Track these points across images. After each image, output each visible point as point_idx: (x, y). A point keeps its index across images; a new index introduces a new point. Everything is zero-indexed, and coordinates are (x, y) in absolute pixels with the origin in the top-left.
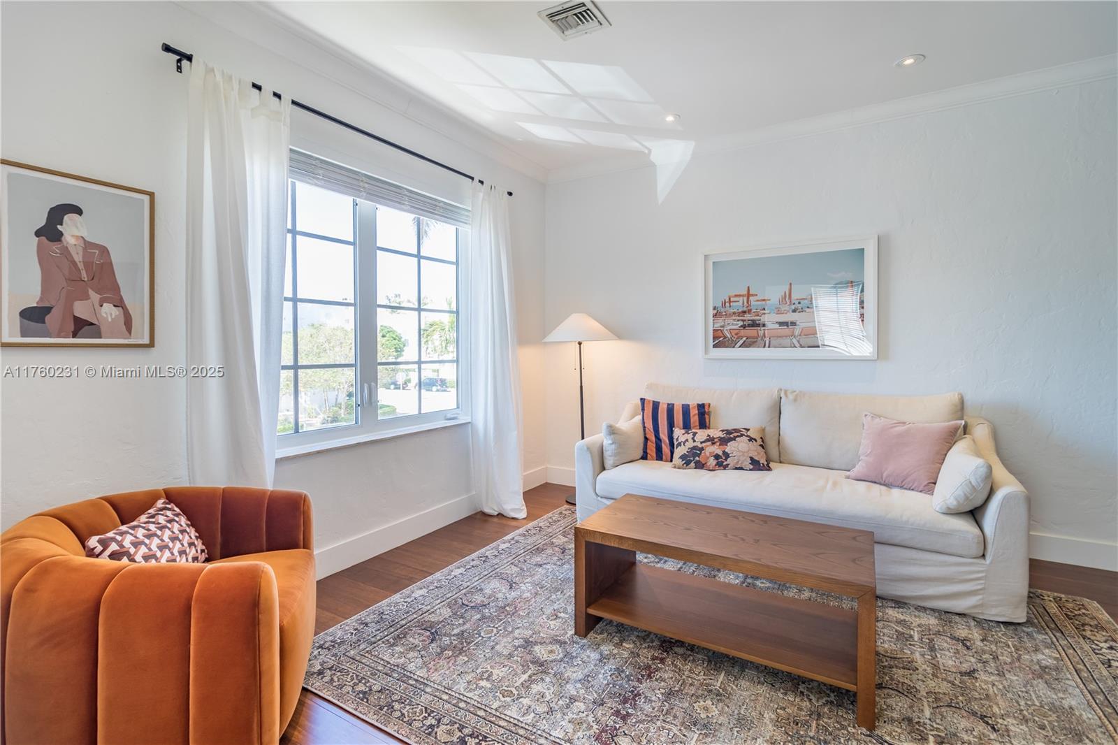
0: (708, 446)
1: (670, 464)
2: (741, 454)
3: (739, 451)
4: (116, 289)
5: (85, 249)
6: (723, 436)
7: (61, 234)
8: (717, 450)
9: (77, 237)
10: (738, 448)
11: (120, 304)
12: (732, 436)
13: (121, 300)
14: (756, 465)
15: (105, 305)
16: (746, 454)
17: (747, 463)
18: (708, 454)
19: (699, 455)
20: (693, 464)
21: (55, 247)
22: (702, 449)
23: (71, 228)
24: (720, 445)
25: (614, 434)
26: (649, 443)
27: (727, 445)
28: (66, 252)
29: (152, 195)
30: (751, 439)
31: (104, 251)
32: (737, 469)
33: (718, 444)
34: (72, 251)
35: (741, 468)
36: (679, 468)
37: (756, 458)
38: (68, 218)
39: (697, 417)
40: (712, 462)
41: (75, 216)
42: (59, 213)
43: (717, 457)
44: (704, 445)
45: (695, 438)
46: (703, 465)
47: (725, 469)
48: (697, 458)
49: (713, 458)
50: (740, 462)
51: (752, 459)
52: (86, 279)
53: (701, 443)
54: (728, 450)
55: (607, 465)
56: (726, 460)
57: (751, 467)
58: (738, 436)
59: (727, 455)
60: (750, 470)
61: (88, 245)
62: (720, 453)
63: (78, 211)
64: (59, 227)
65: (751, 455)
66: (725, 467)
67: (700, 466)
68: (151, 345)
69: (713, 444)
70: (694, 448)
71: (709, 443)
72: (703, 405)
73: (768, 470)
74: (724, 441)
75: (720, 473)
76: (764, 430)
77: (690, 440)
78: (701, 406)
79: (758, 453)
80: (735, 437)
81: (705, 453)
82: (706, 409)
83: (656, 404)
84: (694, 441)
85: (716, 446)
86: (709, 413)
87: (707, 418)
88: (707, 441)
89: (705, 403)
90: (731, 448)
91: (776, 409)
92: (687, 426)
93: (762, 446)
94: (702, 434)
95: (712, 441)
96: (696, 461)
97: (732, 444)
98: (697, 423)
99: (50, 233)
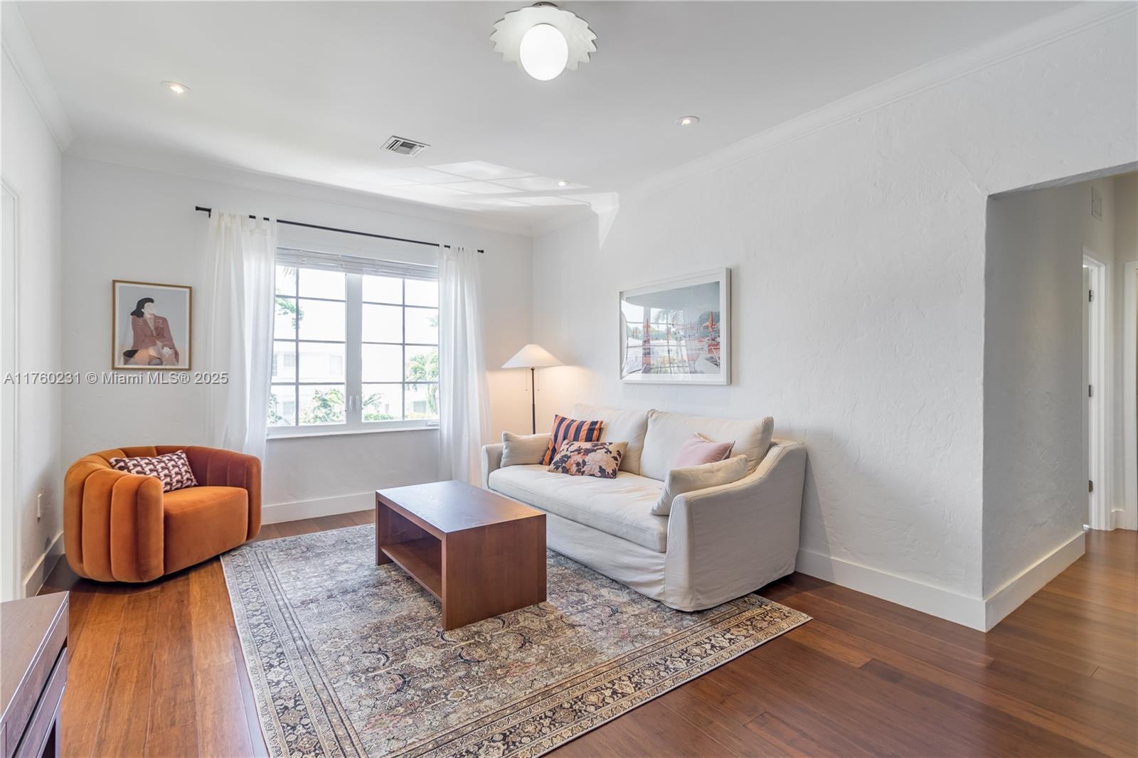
0: (573, 455)
1: (547, 468)
2: (593, 463)
3: (593, 461)
4: (171, 339)
5: (155, 320)
6: (587, 448)
7: (143, 313)
8: (579, 458)
9: (151, 314)
10: (597, 458)
11: (172, 347)
12: (593, 448)
13: (173, 345)
14: (603, 473)
15: (165, 348)
16: (597, 464)
17: (597, 471)
18: (572, 461)
19: (565, 462)
20: (560, 469)
21: (140, 320)
22: (569, 457)
23: (148, 310)
25: (507, 440)
26: (548, 451)
27: (587, 456)
28: (145, 322)
29: (190, 288)
30: (608, 451)
31: (164, 320)
32: (591, 475)
33: (582, 454)
34: (149, 321)
35: (593, 475)
36: (552, 472)
37: (603, 467)
38: (146, 305)
39: (586, 432)
40: (574, 468)
41: (150, 303)
42: (142, 303)
43: (578, 464)
44: (571, 454)
46: (568, 470)
47: (582, 475)
48: (564, 465)
49: (574, 465)
50: (592, 470)
51: (600, 467)
52: (155, 335)
53: (571, 452)
54: (587, 459)
55: (501, 464)
56: (583, 467)
57: (600, 474)
58: (600, 449)
59: (584, 463)
60: (599, 477)
61: (156, 318)
62: (580, 461)
63: (151, 301)
64: (143, 310)
65: (600, 465)
66: (583, 473)
67: (566, 471)
68: (190, 369)
69: (579, 453)
70: (565, 456)
71: (576, 453)
72: (597, 422)
73: (611, 478)
74: (587, 452)
75: (579, 478)
76: (626, 445)
77: (565, 450)
78: (594, 423)
79: (608, 464)
80: (597, 449)
81: (571, 460)
82: (597, 426)
83: (563, 419)
84: (567, 450)
85: (580, 456)
86: (601, 429)
87: (596, 433)
88: (576, 451)
89: (600, 420)
90: (589, 458)
91: (643, 428)
92: (576, 438)
93: (615, 458)
94: (576, 445)
95: (579, 451)
96: (563, 467)
97: (592, 454)
98: (584, 437)
99: (138, 313)
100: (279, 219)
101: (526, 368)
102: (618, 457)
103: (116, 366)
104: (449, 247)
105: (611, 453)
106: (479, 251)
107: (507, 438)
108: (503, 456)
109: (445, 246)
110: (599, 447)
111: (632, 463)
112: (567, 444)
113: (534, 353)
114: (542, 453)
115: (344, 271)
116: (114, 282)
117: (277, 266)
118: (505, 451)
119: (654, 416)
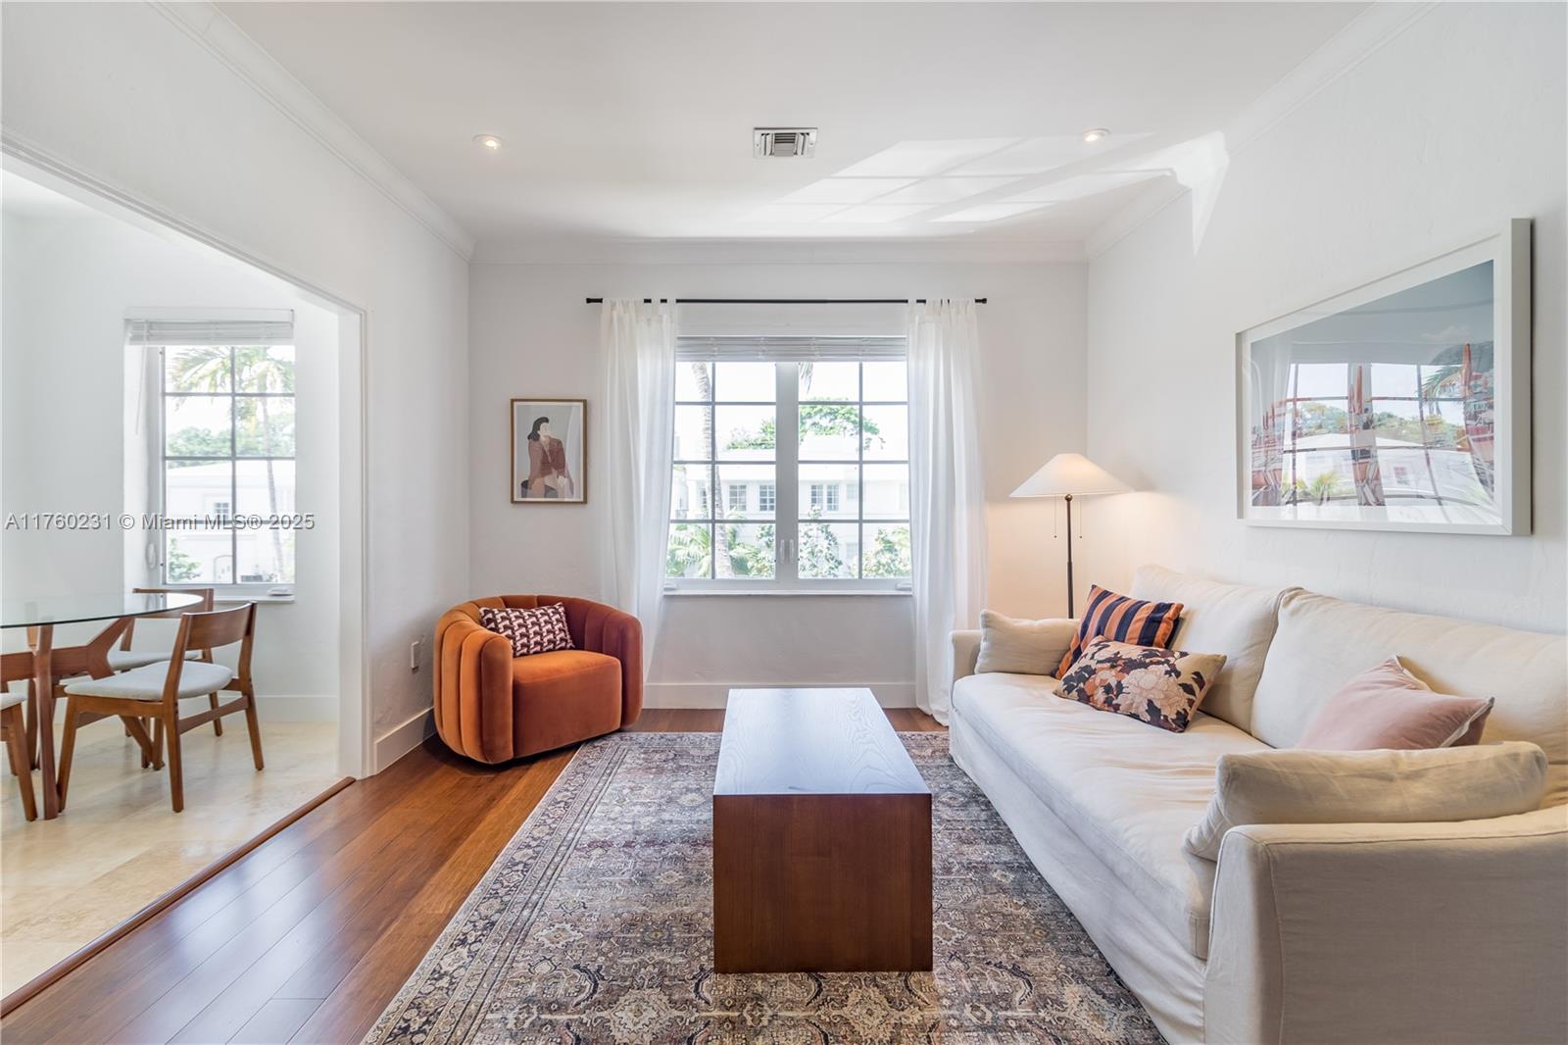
0: (1103, 669)
2: (1138, 691)
3: (1139, 686)
4: (566, 466)
5: (550, 443)
6: (1133, 658)
7: (539, 436)
8: (1110, 676)
9: (546, 437)
10: (1148, 682)
11: (567, 475)
12: (1148, 661)
13: (568, 473)
14: (1156, 717)
15: (560, 476)
16: (1144, 694)
17: (1143, 710)
18: (1097, 682)
19: (1084, 680)
20: (1074, 693)
21: (537, 444)
22: (1093, 672)
23: (545, 432)
24: (1120, 671)
27: (1128, 673)
29: (584, 402)
30: (1175, 671)
31: (559, 444)
32: (1132, 716)
33: (1119, 668)
34: (544, 445)
35: (1135, 716)
36: (1059, 695)
37: (1157, 704)
38: (542, 426)
39: (1142, 624)
40: (1100, 696)
41: (544, 424)
42: (537, 425)
43: (1108, 689)
44: (1099, 665)
45: (1096, 655)
46: (1089, 697)
47: (1116, 712)
48: (1081, 685)
49: (1102, 690)
50: (1134, 706)
51: (1150, 703)
52: (550, 461)
53: (1099, 662)
54: (1126, 680)
55: (976, 670)
56: (1117, 696)
57: (1148, 718)
58: (1159, 663)
59: (1120, 689)
60: (1148, 723)
61: (551, 440)
62: (1114, 684)
63: (546, 420)
64: (538, 432)
65: (1151, 697)
66: (1116, 708)
67: (1085, 698)
68: (585, 501)
69: (1113, 667)
70: (1087, 668)
71: (1109, 664)
72: (1169, 606)
73: (1171, 729)
74: (1131, 665)
75: (1106, 716)
76: (1219, 662)
77: (1089, 656)
78: (1163, 608)
79: (1167, 697)
80: (1152, 663)
81: (1097, 679)
82: (1170, 613)
83: (1106, 594)
84: (1092, 658)
85: (1113, 672)
86: (1177, 622)
87: (1163, 630)
88: (1108, 660)
89: (1176, 601)
90: (1134, 679)
91: (1267, 628)
92: (1120, 637)
93: (1187, 688)
94: (1114, 648)
95: (1113, 661)
96: (1079, 689)
97: (1137, 673)
98: (1137, 634)
99: (534, 436)
100: (679, 298)
101: (1055, 499)
102: (1196, 687)
103: (516, 499)
104: (924, 301)
105: (1178, 674)
106: (977, 301)
107: (989, 622)
108: (980, 654)
109: (918, 301)
110: (1155, 659)
111: (1236, 704)
112: (1096, 645)
113: (1068, 470)
114: (1057, 656)
115: (773, 361)
116: (513, 401)
117: (677, 364)
118: (983, 645)
119: (1295, 603)
